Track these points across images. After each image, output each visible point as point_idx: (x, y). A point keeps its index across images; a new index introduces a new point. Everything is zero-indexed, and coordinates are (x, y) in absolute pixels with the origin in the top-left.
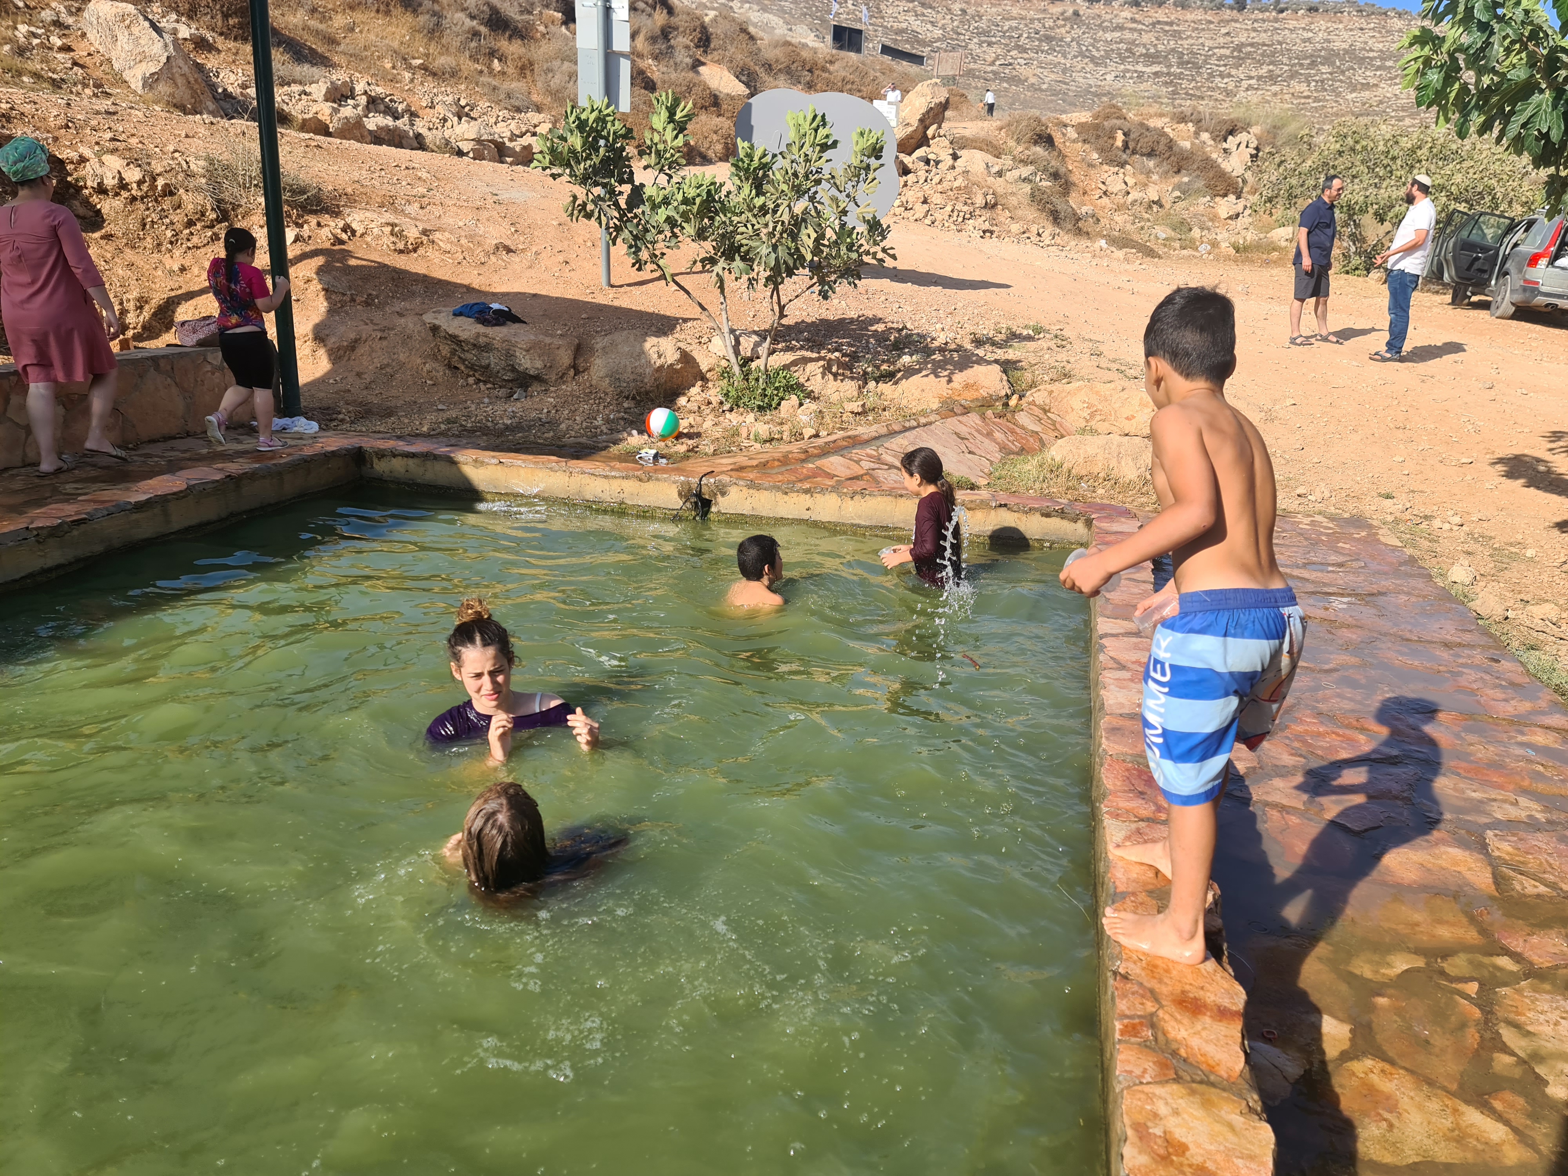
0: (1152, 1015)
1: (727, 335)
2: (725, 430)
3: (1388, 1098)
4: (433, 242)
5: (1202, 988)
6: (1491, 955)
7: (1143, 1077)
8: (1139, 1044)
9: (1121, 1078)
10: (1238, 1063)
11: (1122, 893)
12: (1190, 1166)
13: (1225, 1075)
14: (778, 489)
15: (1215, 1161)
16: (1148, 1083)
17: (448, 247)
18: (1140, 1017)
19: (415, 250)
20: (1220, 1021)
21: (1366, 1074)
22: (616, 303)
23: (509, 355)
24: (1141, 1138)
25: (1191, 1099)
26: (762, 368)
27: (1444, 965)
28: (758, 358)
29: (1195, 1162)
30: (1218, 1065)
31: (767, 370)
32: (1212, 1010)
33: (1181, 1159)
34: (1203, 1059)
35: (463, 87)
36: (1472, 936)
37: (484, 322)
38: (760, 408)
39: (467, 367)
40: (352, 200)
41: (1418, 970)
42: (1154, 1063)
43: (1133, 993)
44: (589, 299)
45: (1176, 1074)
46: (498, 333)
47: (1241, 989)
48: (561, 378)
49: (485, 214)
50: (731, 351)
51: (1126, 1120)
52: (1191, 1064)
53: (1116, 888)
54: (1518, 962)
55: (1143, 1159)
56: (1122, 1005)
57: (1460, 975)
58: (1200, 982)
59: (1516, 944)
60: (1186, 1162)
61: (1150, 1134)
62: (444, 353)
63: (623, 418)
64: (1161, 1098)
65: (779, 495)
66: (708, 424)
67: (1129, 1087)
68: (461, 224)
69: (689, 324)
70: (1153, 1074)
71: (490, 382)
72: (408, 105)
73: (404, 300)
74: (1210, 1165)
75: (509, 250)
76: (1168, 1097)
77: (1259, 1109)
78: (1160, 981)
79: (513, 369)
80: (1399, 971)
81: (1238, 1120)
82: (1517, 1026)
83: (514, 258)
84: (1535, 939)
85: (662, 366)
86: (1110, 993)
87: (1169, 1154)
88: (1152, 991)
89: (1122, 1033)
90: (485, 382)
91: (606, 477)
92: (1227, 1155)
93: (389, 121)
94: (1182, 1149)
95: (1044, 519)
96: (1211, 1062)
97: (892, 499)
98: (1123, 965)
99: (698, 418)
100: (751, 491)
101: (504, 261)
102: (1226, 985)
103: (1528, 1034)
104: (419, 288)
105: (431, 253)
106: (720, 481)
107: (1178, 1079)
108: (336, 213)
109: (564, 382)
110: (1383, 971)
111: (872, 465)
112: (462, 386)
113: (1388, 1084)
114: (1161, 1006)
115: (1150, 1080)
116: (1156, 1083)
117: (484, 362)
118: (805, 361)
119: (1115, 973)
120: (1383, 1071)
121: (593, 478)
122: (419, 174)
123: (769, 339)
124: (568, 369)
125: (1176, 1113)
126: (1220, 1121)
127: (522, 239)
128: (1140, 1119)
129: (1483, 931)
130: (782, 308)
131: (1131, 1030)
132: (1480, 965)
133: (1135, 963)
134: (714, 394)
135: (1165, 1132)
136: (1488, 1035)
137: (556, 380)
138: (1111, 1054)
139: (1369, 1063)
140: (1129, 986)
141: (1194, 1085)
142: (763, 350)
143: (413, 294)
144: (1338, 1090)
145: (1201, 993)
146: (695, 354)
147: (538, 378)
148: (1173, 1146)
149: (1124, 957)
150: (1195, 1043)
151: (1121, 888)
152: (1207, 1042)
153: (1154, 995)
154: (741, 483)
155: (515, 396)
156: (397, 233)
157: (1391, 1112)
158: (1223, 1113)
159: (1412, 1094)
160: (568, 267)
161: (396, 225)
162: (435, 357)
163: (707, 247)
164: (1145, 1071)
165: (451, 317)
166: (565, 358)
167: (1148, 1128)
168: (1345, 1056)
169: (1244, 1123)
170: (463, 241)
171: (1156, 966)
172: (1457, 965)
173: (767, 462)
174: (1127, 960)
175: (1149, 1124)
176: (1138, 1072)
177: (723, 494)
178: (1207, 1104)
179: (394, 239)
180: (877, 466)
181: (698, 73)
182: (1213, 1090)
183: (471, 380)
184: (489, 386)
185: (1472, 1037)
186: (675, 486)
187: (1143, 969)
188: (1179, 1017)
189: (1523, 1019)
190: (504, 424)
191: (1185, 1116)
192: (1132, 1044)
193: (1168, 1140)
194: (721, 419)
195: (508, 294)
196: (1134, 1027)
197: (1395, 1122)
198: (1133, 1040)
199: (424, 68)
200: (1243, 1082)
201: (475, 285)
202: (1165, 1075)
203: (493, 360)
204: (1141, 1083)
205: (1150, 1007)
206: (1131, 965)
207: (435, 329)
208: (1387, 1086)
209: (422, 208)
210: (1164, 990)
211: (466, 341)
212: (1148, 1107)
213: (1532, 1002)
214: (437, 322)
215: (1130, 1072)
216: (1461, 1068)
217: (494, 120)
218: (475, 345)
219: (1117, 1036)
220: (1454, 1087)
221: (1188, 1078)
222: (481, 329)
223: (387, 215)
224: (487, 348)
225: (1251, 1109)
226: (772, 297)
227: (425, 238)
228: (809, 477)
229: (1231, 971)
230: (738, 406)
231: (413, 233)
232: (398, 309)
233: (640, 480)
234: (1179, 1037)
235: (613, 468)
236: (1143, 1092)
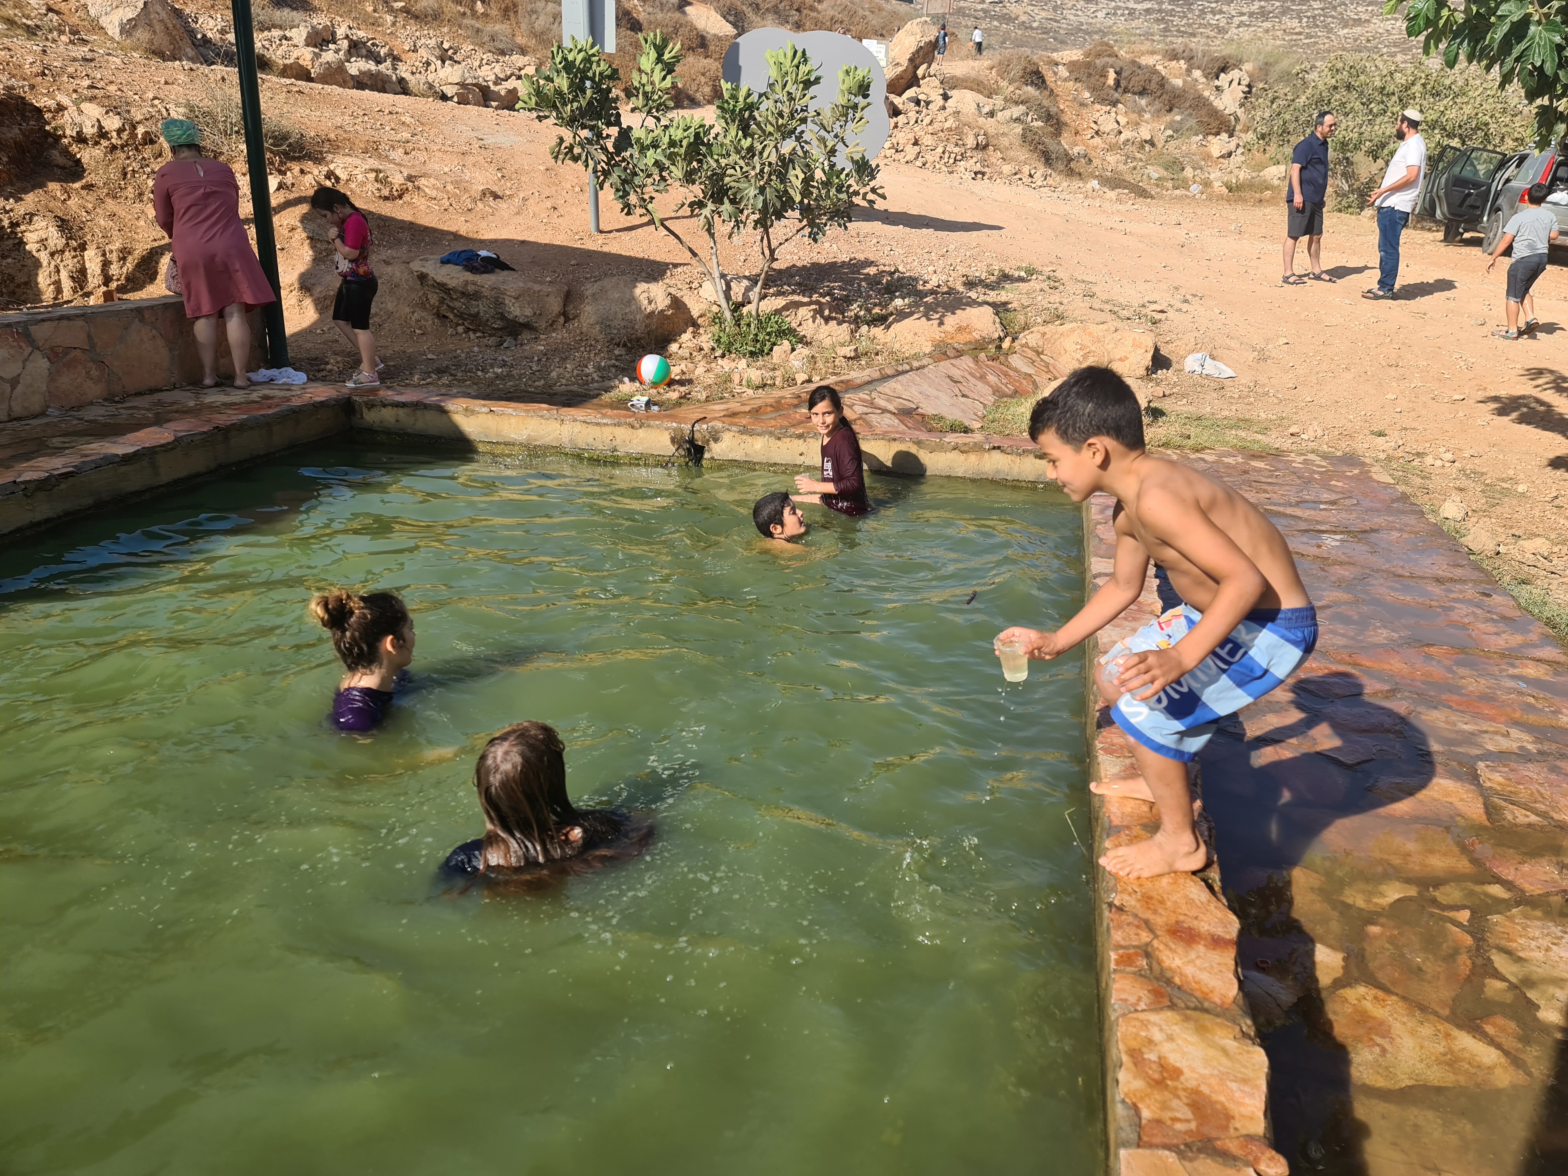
0: (1147, 944)
1: (717, 280)
2: (718, 376)
3: (1381, 1023)
4: (419, 188)
5: (1196, 918)
6: (1483, 883)
7: (1137, 1004)
8: (1134, 973)
9: (1116, 1007)
10: (1233, 990)
11: (1116, 827)
12: (1185, 1090)
13: (1218, 1001)
14: (771, 434)
15: (1209, 1085)
16: (1143, 1011)
17: (434, 193)
18: (1135, 947)
19: (400, 197)
20: (1214, 949)
21: (1359, 1000)
22: (606, 249)
23: (498, 303)
24: (1135, 1064)
25: (1186, 1025)
26: (754, 313)
27: (1437, 894)
28: (749, 303)
29: (1189, 1086)
30: (1212, 991)
31: (758, 315)
32: (1205, 939)
33: (1176, 1083)
34: (1197, 986)
35: (446, 30)
36: (1463, 865)
37: (473, 270)
38: (752, 354)
39: (456, 316)
40: (335, 146)
41: (1410, 899)
42: (1149, 991)
43: (1128, 924)
44: (578, 245)
45: (1171, 1001)
46: (487, 281)
47: (1234, 918)
48: (551, 325)
49: (470, 160)
50: (722, 296)
51: (1121, 1046)
52: (1185, 992)
53: (1110, 821)
54: (1509, 890)
55: (1139, 1084)
56: (1117, 936)
57: (1451, 903)
58: (1194, 912)
59: (1508, 872)
60: (1180, 1086)
61: (1144, 1059)
62: (432, 301)
63: (614, 366)
64: (1155, 1024)
65: (772, 440)
66: (700, 370)
67: (1124, 1015)
68: (446, 169)
69: (679, 269)
70: (1148, 1002)
71: (480, 331)
72: (390, 49)
73: (390, 248)
74: (1204, 1089)
75: (496, 196)
76: (1162, 1023)
77: (1252, 1034)
78: (1155, 912)
79: (503, 317)
80: (1392, 900)
81: (1231, 1044)
82: (1508, 952)
83: (502, 205)
84: (1526, 868)
85: (653, 312)
86: (1105, 925)
87: (1164, 1079)
88: (1146, 922)
89: (1118, 963)
90: (475, 331)
91: (598, 424)
92: (1221, 1079)
93: (371, 66)
94: (1177, 1073)
95: (1038, 461)
96: (1205, 989)
97: (886, 443)
98: (1118, 897)
99: (690, 365)
100: (744, 437)
101: (489, 206)
102: (1219, 915)
103: (1520, 960)
104: (405, 236)
105: (417, 200)
106: (712, 427)
107: (1172, 1007)
108: (318, 159)
109: (554, 330)
110: (1375, 900)
111: (865, 410)
112: (452, 335)
113: (1381, 1011)
114: (1156, 937)
115: (1144, 1007)
116: (1151, 1010)
117: (474, 311)
118: (798, 305)
119: (1111, 905)
120: (1376, 998)
121: (585, 425)
122: (403, 119)
123: (760, 284)
124: (558, 316)
125: (1170, 1038)
126: (1213, 1045)
127: (508, 184)
128: (1134, 1044)
129: (1475, 861)
130: (772, 252)
131: (1126, 960)
132: (1472, 893)
133: (1130, 894)
134: (706, 340)
135: (1160, 1058)
136: (1479, 961)
137: (546, 328)
138: (1107, 984)
139: (1361, 990)
140: (1124, 917)
141: (1189, 1012)
142: (754, 295)
143: (399, 242)
144: (1331, 1016)
145: (1196, 922)
146: (686, 300)
147: (527, 326)
148: (1167, 1071)
149: (1119, 888)
150: (1189, 971)
151: (1116, 821)
152: (1200, 969)
153: (1148, 925)
154: (734, 428)
155: (505, 345)
156: (382, 180)
157: (1384, 1037)
158: (1217, 1038)
159: (1405, 1019)
160: (557, 213)
161: (381, 171)
162: (423, 306)
163: (696, 191)
164: (1140, 999)
165: (439, 265)
166: (555, 305)
167: (1142, 1053)
168: (1339, 984)
169: (1238, 1048)
170: (450, 187)
171: (1151, 898)
172: (1450, 894)
173: (760, 407)
174: (1122, 892)
175: (1144, 1050)
176: (1132, 1000)
177: (716, 440)
178: (1201, 1030)
179: (379, 186)
180: (870, 410)
181: (684, 13)
182: (1207, 1016)
183: (460, 329)
184: (479, 334)
185: (1464, 964)
186: (667, 433)
187: (1139, 900)
188: (1173, 946)
189: (1514, 945)
190: (494, 373)
191: (1180, 1042)
192: (1128, 973)
193: (1163, 1065)
194: (713, 365)
195: (496, 241)
196: (1129, 957)
197: (1387, 1046)
198: (1128, 969)
199: (406, 10)
200: (1237, 1008)
201: (463, 232)
202: (1159, 1002)
203: (482, 308)
204: (1136, 1011)
205: (1145, 937)
206: (1126, 897)
207: (422, 277)
208: (1378, 1012)
209: (406, 153)
210: (1159, 921)
211: (454, 289)
212: (1143, 1034)
213: (1524, 929)
214: (424, 270)
215: (1126, 1000)
216: (1453, 994)
217: (477, 63)
218: (463, 293)
219: (1113, 966)
220: (1446, 1012)
221: (1183, 1005)
222: (469, 276)
223: (371, 161)
224: (476, 296)
225: (1245, 1035)
226: (762, 240)
227: (410, 184)
228: (802, 422)
229: (1224, 901)
230: (730, 352)
231: (398, 180)
232: (385, 258)
233: (633, 427)
234: (1173, 966)
235: (604, 416)
236: (1138, 1019)
